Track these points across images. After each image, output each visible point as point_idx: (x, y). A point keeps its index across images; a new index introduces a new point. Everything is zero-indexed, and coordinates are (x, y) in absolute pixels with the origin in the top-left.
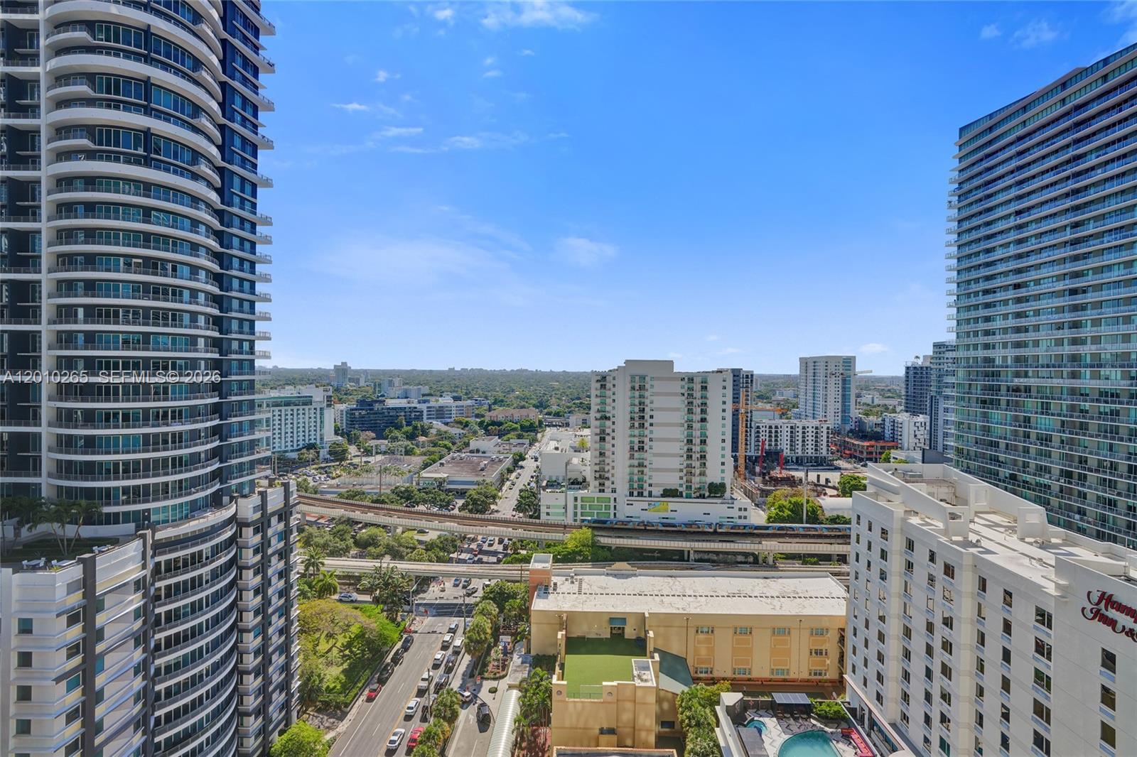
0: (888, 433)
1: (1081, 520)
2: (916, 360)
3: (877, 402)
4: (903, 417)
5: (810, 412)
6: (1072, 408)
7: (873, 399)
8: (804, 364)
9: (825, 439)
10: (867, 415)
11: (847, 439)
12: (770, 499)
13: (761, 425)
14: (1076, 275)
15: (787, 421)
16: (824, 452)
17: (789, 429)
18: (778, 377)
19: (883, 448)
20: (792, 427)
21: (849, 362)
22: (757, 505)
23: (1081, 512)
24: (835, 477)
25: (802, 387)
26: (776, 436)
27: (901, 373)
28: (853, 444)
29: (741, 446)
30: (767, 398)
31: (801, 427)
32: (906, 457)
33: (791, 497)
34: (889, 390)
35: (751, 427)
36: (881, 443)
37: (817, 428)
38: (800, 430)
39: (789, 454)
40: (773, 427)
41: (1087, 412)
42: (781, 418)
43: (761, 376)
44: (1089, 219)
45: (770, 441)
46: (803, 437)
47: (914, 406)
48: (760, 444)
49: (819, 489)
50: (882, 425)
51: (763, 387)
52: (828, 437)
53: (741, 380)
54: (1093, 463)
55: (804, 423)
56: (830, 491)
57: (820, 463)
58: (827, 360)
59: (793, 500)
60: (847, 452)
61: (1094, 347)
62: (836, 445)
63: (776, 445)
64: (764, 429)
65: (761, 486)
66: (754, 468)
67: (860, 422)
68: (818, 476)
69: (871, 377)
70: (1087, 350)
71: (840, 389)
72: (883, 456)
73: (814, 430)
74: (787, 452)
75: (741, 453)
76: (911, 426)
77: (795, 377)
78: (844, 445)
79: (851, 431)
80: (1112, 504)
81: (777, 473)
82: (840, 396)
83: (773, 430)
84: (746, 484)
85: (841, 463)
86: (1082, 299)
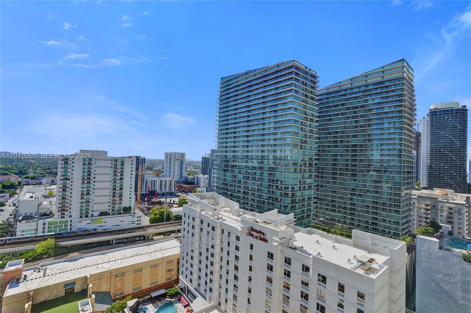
0: (196, 182)
1: (247, 206)
2: (205, 155)
3: (192, 170)
4: (201, 176)
5: (168, 174)
6: (246, 172)
7: (191, 169)
8: (166, 155)
9: (173, 185)
10: (189, 175)
11: (181, 185)
12: (151, 211)
13: (148, 180)
14: (248, 131)
15: (159, 178)
16: (173, 190)
17: (160, 182)
18: (156, 160)
19: (194, 187)
20: (161, 181)
21: (183, 155)
22: (145, 215)
23: (247, 204)
24: (177, 200)
25: (165, 164)
26: (154, 185)
27: (201, 160)
28: (184, 187)
29: (139, 190)
30: (151, 169)
31: (164, 181)
32: (202, 190)
33: (160, 209)
34: (196, 166)
35: (143, 181)
36: (193, 186)
37: (170, 181)
38: (164, 182)
39: (159, 192)
40: (153, 181)
41: (249, 173)
42: (156, 177)
43: (149, 160)
44: (251, 115)
45: (152, 187)
46: (165, 185)
47: (204, 172)
48: (147, 188)
49: (171, 205)
50: (194, 179)
51: (149, 164)
52: (175, 184)
53: (139, 161)
54: (250, 189)
55: (166, 179)
56: (175, 205)
57: (172, 195)
58: (175, 154)
59: (160, 210)
60: (181, 190)
61: (251, 153)
62: (177, 187)
63: (154, 188)
64: (149, 182)
65: (147, 206)
66: (144, 199)
67: (186, 178)
68: (171, 200)
69: (190, 161)
70: (250, 154)
71: (179, 165)
72: (194, 190)
73: (169, 181)
74: (158, 191)
75: (139, 193)
76: (203, 178)
77: (163, 160)
78: (180, 187)
79: (183, 181)
80: (254, 200)
81: (154, 200)
82: (179, 168)
84: (141, 206)
85: (179, 194)
86: (249, 139)
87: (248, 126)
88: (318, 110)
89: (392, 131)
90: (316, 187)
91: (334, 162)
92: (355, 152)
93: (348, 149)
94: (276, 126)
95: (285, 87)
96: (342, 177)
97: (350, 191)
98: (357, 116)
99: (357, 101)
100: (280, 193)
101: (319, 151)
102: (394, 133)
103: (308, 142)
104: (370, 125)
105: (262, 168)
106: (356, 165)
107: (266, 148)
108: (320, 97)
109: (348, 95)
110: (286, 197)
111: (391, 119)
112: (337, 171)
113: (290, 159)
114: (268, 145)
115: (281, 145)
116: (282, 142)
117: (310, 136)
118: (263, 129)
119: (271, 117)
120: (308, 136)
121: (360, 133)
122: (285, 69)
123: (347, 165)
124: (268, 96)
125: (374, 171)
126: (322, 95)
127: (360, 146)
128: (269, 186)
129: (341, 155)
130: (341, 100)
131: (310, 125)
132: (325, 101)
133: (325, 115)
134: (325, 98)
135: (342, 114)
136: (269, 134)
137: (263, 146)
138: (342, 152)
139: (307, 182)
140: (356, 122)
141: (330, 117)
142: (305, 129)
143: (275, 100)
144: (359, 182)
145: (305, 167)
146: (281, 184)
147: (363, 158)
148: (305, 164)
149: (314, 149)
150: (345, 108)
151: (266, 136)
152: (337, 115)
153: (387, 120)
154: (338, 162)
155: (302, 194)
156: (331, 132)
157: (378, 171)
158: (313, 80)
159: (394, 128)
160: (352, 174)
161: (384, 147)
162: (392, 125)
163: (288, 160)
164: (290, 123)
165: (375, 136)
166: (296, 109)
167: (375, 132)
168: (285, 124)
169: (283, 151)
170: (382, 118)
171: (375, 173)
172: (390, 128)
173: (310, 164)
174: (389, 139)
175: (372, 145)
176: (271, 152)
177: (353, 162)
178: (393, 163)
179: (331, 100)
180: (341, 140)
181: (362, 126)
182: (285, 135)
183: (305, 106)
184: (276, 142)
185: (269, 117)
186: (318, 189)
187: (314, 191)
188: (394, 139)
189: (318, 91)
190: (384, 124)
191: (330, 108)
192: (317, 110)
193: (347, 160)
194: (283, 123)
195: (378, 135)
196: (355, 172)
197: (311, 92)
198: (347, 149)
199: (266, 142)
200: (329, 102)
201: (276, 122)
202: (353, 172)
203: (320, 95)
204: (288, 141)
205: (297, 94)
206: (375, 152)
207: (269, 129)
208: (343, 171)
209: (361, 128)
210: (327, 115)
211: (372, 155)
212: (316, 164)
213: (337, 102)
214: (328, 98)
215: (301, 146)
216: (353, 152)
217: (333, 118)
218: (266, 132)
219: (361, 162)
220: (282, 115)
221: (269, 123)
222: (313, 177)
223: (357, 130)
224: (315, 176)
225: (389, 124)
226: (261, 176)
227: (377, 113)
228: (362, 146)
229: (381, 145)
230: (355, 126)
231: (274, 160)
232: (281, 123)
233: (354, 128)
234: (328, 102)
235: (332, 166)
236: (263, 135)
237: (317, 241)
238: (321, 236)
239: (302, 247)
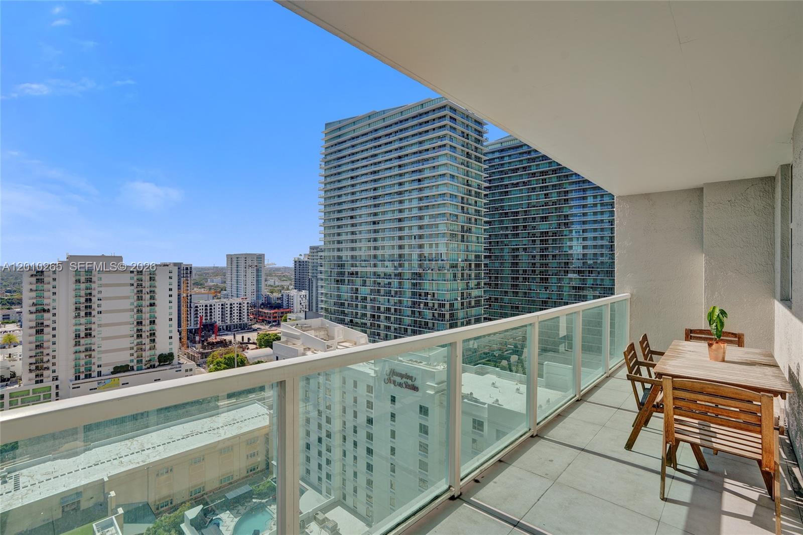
0: (285, 303)
1: (379, 339)
2: (300, 257)
3: (277, 284)
4: (294, 293)
5: (235, 292)
6: (375, 282)
7: (274, 281)
8: (230, 259)
9: (246, 311)
10: (272, 292)
11: (260, 310)
12: (209, 359)
13: (198, 305)
14: (375, 214)
15: (218, 300)
16: (246, 320)
17: (220, 307)
18: (209, 269)
19: (282, 313)
20: (222, 305)
21: (260, 258)
22: (198, 365)
23: (379, 335)
24: (254, 336)
25: (228, 276)
26: (211, 312)
27: (291, 265)
28: (265, 313)
29: (184, 324)
30: (201, 285)
31: (229, 304)
32: (296, 317)
33: (225, 354)
34: (284, 276)
35: (190, 307)
36: (282, 310)
37: (240, 304)
38: (229, 306)
39: (220, 324)
40: (208, 305)
41: (380, 284)
42: (213, 299)
43: (197, 268)
44: (379, 187)
45: (206, 316)
46: (231, 311)
47: (299, 286)
48: (199, 319)
49: (243, 345)
50: (281, 299)
51: (197, 276)
52: (248, 309)
53: (184, 272)
54: (382, 309)
55: (232, 301)
56: (250, 346)
57: (244, 328)
58: (246, 256)
59: (227, 356)
60: (261, 318)
61: (382, 251)
62: (253, 314)
63: (211, 319)
64: (201, 308)
65: (201, 350)
66: (195, 338)
67: (268, 297)
68: (243, 337)
69: (272, 268)
70: (379, 253)
71: (255, 277)
72: (283, 318)
73: (238, 305)
74: (219, 323)
75: (184, 327)
76: (298, 297)
77: (222, 269)
78: (258, 314)
79: (262, 304)
80: (389, 328)
81: (213, 339)
82: (255, 281)
83: (208, 308)
84: (189, 351)
85: (256, 326)
86: (377, 227)
87: (375, 206)
88: (487, 177)
89: (599, 209)
90: (487, 302)
91: (514, 260)
92: (546, 244)
93: (535, 240)
94: (422, 205)
95: (434, 141)
96: (527, 283)
97: (540, 306)
98: (547, 186)
99: (546, 163)
100: (431, 315)
101: (490, 243)
102: (602, 213)
103: (473, 230)
104: (566, 200)
105: (400, 275)
106: (548, 265)
107: (406, 242)
108: (490, 156)
109: (532, 153)
110: (442, 321)
111: (597, 191)
112: (519, 275)
113: (445, 259)
114: (410, 237)
115: (431, 236)
116: (434, 231)
117: (476, 220)
118: (401, 211)
119: (412, 190)
120: (473, 220)
121: (552, 213)
122: (434, 110)
123: (534, 264)
124: (407, 155)
125: (574, 272)
126: (493, 152)
127: (553, 233)
128: (414, 303)
129: (525, 249)
130: (522, 160)
131: (476, 202)
132: (497, 162)
133: (498, 186)
134: (496, 158)
135: (524, 183)
136: (411, 219)
137: (400, 238)
138: (525, 245)
139: (473, 295)
140: (546, 195)
141: (505, 188)
142: (467, 209)
143: (419, 161)
144: (553, 291)
145: (470, 270)
146: (432, 300)
147: (557, 252)
148: (470, 265)
149: (483, 241)
150: (529, 174)
151: (406, 222)
152: (517, 185)
153: (592, 192)
154: (520, 260)
155: (467, 314)
156: (508, 212)
157: (579, 272)
158: (479, 128)
159: (602, 205)
160: (541, 279)
161: (590, 235)
162: (598, 200)
163: (442, 260)
164: (443, 200)
165: (575, 218)
166: (453, 177)
167: (574, 211)
168: (436, 201)
169: (434, 245)
170: (583, 189)
171: (575, 275)
172: (595, 205)
173: (478, 266)
174: (595, 222)
175: (571, 231)
176: (414, 248)
177: (543, 260)
178: (601, 258)
179: (507, 160)
180: (524, 226)
181: (554, 203)
182: (437, 219)
183: (467, 171)
184: (421, 231)
185: (410, 191)
186: (490, 305)
187: (484, 308)
188: (602, 221)
189: (487, 146)
190: (587, 199)
191: (505, 174)
192: (485, 178)
193: (534, 257)
194: (433, 200)
195: (579, 216)
196: (546, 275)
197: (476, 148)
198: (532, 240)
199: (406, 232)
200: (504, 164)
201: (420, 199)
202: (543, 275)
203: (489, 153)
204: (442, 229)
205: (454, 152)
206: (574, 243)
207: (410, 209)
208: (528, 275)
209: (553, 205)
210: (501, 185)
211: (571, 247)
212: (486, 265)
213: (516, 163)
214: (502, 158)
215: (463, 236)
216: (543, 244)
217: (511, 191)
218: (406, 214)
219: (555, 260)
220: (431, 188)
221: (410, 200)
222: (483, 285)
223: (548, 208)
224: (485, 284)
225: (594, 198)
226: (400, 288)
227: (576, 182)
228: (556, 233)
229: (583, 232)
230: (545, 203)
231: (420, 261)
232: (430, 200)
233: (543, 206)
234: (502, 165)
235: (511, 267)
236: (400, 220)
237: (493, 384)
238: (499, 376)
239: (471, 394)
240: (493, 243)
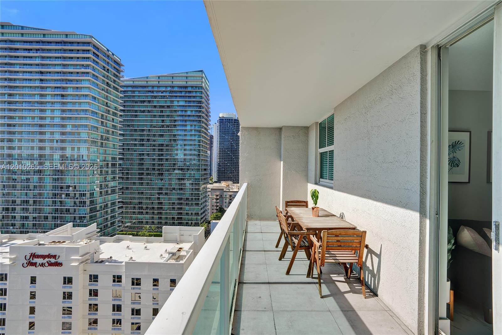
1: (13, 228)
6: (9, 179)
14: (10, 118)
23: (13, 225)
41: (16, 180)
44: (16, 94)
54: (18, 201)
61: (19, 151)
70: (16, 152)
80: (27, 218)
86: (12, 129)
87: (10, 110)
88: (122, 103)
89: (193, 133)
90: (120, 190)
91: (140, 161)
92: (162, 152)
93: (155, 149)
94: (64, 116)
95: (78, 67)
96: (149, 177)
97: (157, 191)
98: (164, 115)
99: (163, 101)
100: (73, 203)
101: (123, 149)
102: (195, 135)
103: (111, 139)
104: (175, 126)
105: (40, 172)
106: (163, 165)
107: (47, 145)
108: (125, 89)
109: (155, 93)
110: (83, 206)
111: (192, 122)
112: (144, 171)
113: (86, 159)
114: (52, 141)
115: (73, 141)
116: (75, 138)
117: (113, 132)
118: (41, 118)
119: (55, 102)
120: (111, 132)
121: (166, 132)
122: (78, 43)
123: (154, 165)
124: (50, 73)
125: (179, 169)
126: (127, 87)
127: (166, 145)
128: (55, 195)
129: (148, 155)
130: (148, 96)
131: (113, 119)
132: (130, 94)
133: (130, 110)
134: (130, 91)
135: (149, 111)
136: (53, 126)
137: (41, 141)
138: (149, 152)
139: (110, 186)
140: (163, 121)
141: (135, 113)
142: (106, 123)
143: (63, 80)
144: (166, 181)
145: (107, 168)
146: (74, 191)
147: (169, 157)
148: (108, 164)
149: (118, 147)
150: (152, 105)
151: (46, 128)
152: (144, 111)
153: (190, 122)
154: (144, 161)
155: (105, 200)
156: (136, 129)
157: (182, 169)
158: (117, 67)
159: (195, 130)
160: (159, 174)
161: (187, 147)
162: (193, 128)
163: (84, 160)
164: (85, 114)
165: (180, 137)
166: (94, 98)
167: (179, 133)
168: (78, 114)
169: (76, 149)
170: (185, 120)
171: (179, 171)
172: (191, 130)
173: (114, 165)
174: (191, 140)
175: (177, 145)
176: (56, 150)
177: (160, 162)
178: (193, 161)
179: (137, 94)
180: (147, 139)
181: (168, 126)
182: (79, 129)
183: (107, 96)
184: (64, 136)
185: (53, 103)
186: (123, 192)
187: (118, 195)
188: (195, 140)
189: (123, 81)
190: (187, 126)
191: (136, 103)
192: (120, 103)
193: (154, 160)
194: (75, 113)
195: (182, 136)
196: (161, 171)
197: (115, 81)
198: (153, 149)
199: (47, 137)
200: (135, 96)
201: (63, 111)
202: (160, 171)
203: (124, 86)
204: (84, 136)
205: (96, 80)
206: (179, 152)
207: (52, 118)
208: (150, 171)
209: (167, 128)
210: (132, 110)
211: (177, 154)
212: (120, 165)
213: (143, 97)
214: (134, 92)
215: (102, 143)
216: (160, 152)
217: (139, 115)
218: (47, 121)
219: (168, 162)
220: (74, 103)
221: (53, 111)
222: (117, 179)
223: (164, 129)
224: (119, 178)
225: (191, 126)
226: (40, 183)
227: (181, 115)
228: (168, 145)
229: (184, 146)
230: (162, 126)
231: (62, 160)
232: (72, 113)
233: (160, 127)
234: (133, 96)
235: (138, 166)
236: (41, 126)
237: (128, 247)
238: (131, 240)
239: (111, 257)
240: (125, 149)
